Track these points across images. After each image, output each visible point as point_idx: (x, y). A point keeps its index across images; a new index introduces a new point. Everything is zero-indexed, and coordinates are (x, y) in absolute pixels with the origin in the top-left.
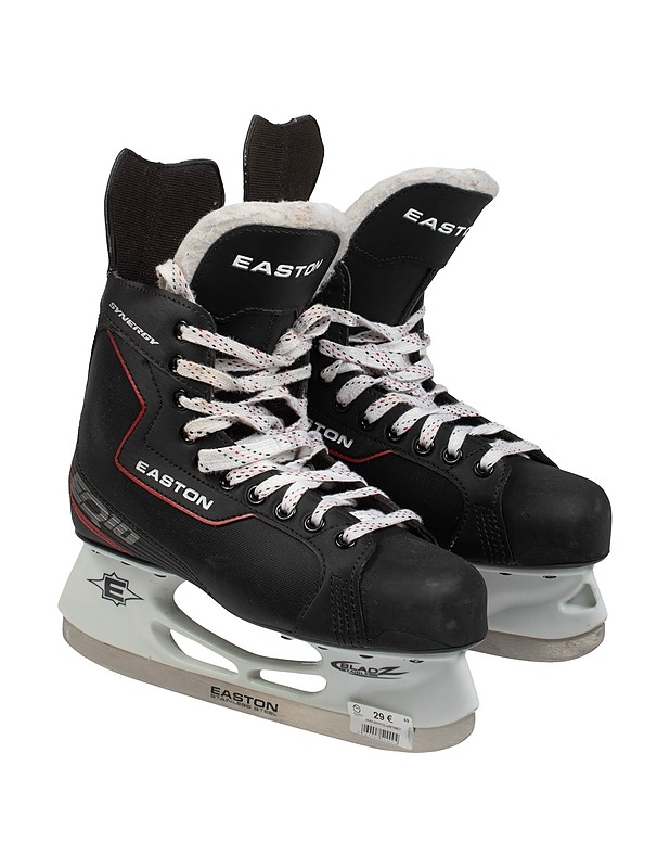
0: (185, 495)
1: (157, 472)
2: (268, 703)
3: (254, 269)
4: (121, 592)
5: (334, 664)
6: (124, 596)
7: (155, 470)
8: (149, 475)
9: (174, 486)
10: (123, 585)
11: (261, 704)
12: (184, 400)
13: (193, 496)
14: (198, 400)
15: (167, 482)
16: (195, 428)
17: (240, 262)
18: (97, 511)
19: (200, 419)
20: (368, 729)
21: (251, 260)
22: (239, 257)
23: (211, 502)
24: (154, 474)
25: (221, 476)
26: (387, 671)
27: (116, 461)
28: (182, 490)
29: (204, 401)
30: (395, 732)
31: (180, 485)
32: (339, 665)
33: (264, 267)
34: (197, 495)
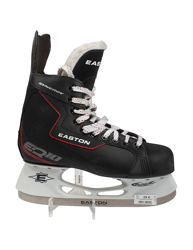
0: (79, 141)
1: (67, 136)
2: (103, 202)
3: (92, 64)
4: (45, 178)
5: (133, 185)
6: (46, 179)
7: (66, 135)
8: (64, 137)
9: (74, 139)
10: (46, 176)
11: (101, 203)
12: (75, 111)
13: (82, 141)
14: (81, 110)
15: (71, 138)
16: (80, 120)
17: (88, 62)
18: (41, 153)
19: (82, 116)
20: (140, 202)
21: (91, 61)
22: (88, 61)
23: (89, 142)
24: (66, 137)
25: (91, 133)
26: (150, 183)
27: (50, 134)
28: (78, 140)
29: (83, 110)
30: (150, 201)
31: (76, 139)
32: (134, 185)
33: (94, 63)
34: (84, 141)
